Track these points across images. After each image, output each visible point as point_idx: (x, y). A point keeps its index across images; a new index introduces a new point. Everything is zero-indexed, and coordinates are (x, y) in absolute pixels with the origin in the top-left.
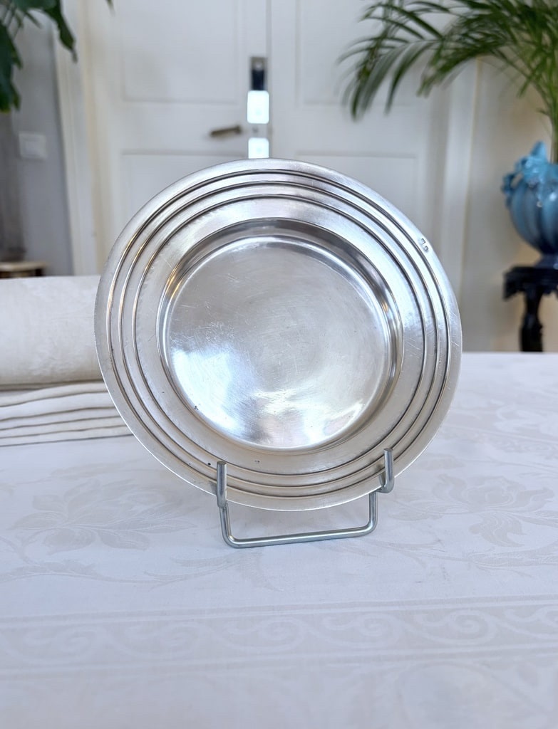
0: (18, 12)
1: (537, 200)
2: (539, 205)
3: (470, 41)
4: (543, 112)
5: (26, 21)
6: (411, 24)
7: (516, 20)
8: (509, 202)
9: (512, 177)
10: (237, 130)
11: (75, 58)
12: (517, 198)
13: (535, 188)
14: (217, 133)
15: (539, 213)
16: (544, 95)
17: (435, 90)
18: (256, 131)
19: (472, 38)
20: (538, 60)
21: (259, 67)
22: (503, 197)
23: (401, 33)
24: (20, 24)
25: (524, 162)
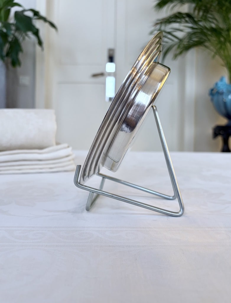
0: (24, 34)
1: (223, 99)
2: (224, 101)
3: (192, 42)
4: (223, 66)
5: (27, 38)
6: (170, 36)
7: (209, 33)
8: (212, 100)
9: (212, 90)
10: (102, 74)
11: (43, 49)
12: (215, 98)
13: (222, 94)
14: (95, 76)
15: (225, 104)
16: (223, 59)
17: (179, 58)
18: (110, 74)
19: (192, 41)
20: (219, 46)
21: (111, 52)
22: (209, 98)
23: (166, 39)
24: (24, 39)
25: (217, 84)
